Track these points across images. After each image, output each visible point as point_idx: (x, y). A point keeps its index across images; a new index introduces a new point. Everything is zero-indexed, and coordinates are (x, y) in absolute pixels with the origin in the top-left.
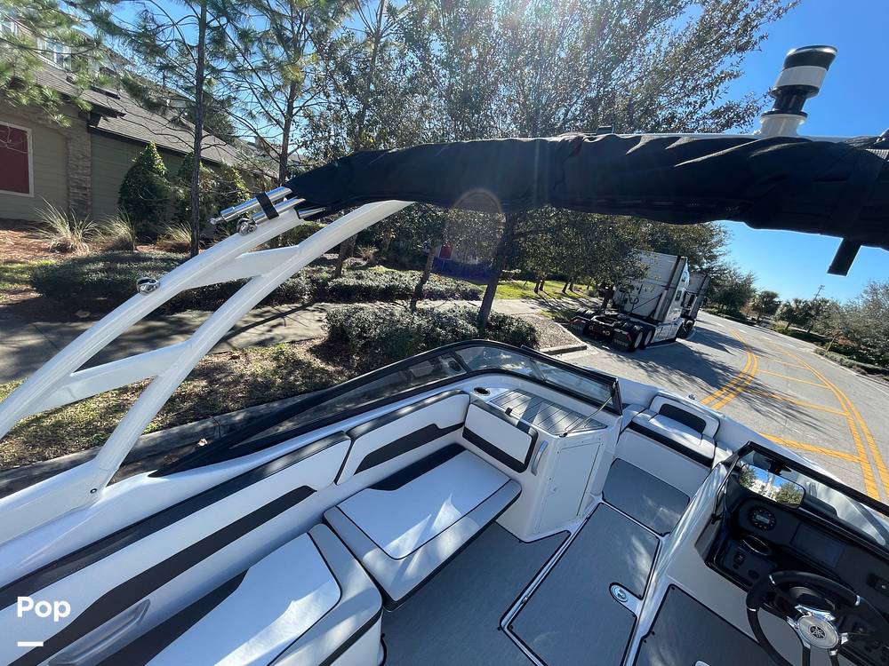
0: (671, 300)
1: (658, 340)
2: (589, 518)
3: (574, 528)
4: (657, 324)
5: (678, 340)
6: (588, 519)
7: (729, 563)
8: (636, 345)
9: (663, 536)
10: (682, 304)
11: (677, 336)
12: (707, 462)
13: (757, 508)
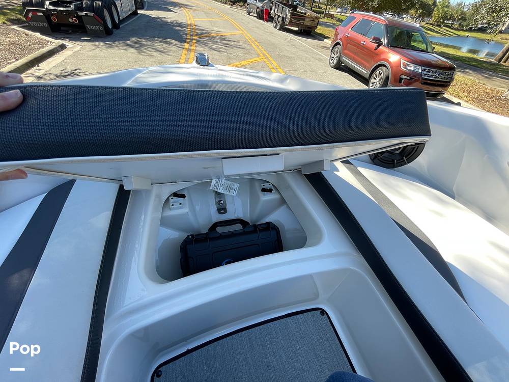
1: (124, 15)
5: (139, 11)
8: (110, 25)
11: (137, 9)
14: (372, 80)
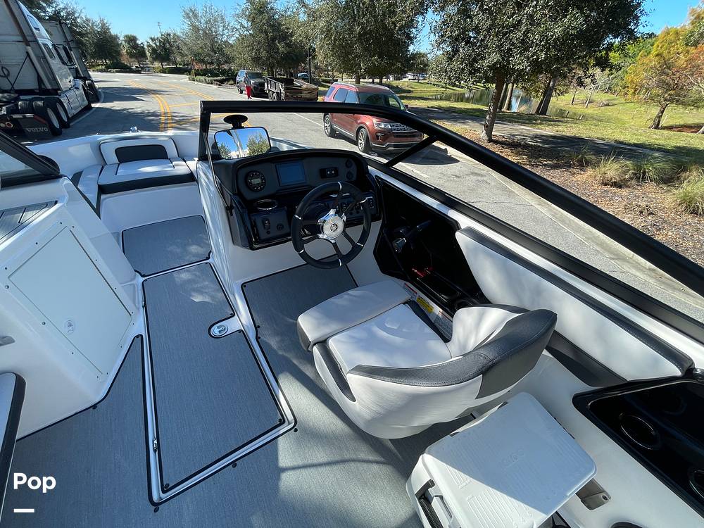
0: (45, 58)
1: (74, 112)
2: (145, 304)
3: (139, 327)
4: (57, 94)
5: (93, 105)
6: (145, 306)
7: (264, 235)
8: (56, 124)
9: (208, 258)
10: (64, 63)
11: (90, 103)
12: (190, 178)
13: (247, 176)
14: (360, 142)
